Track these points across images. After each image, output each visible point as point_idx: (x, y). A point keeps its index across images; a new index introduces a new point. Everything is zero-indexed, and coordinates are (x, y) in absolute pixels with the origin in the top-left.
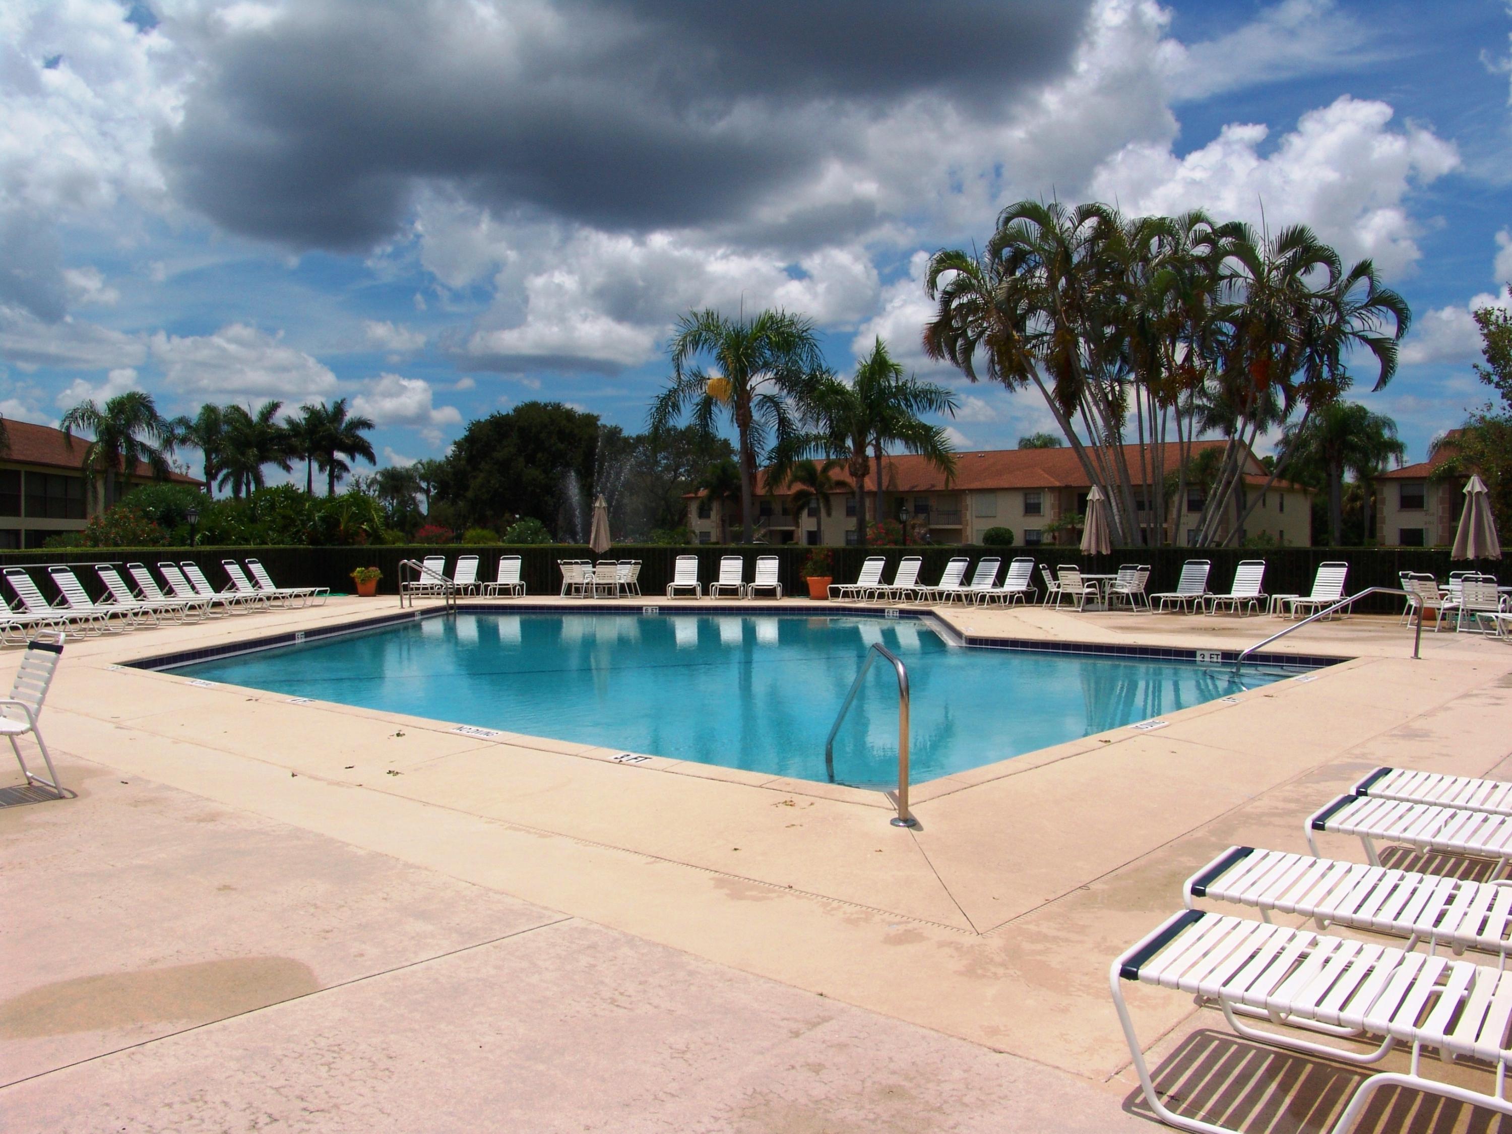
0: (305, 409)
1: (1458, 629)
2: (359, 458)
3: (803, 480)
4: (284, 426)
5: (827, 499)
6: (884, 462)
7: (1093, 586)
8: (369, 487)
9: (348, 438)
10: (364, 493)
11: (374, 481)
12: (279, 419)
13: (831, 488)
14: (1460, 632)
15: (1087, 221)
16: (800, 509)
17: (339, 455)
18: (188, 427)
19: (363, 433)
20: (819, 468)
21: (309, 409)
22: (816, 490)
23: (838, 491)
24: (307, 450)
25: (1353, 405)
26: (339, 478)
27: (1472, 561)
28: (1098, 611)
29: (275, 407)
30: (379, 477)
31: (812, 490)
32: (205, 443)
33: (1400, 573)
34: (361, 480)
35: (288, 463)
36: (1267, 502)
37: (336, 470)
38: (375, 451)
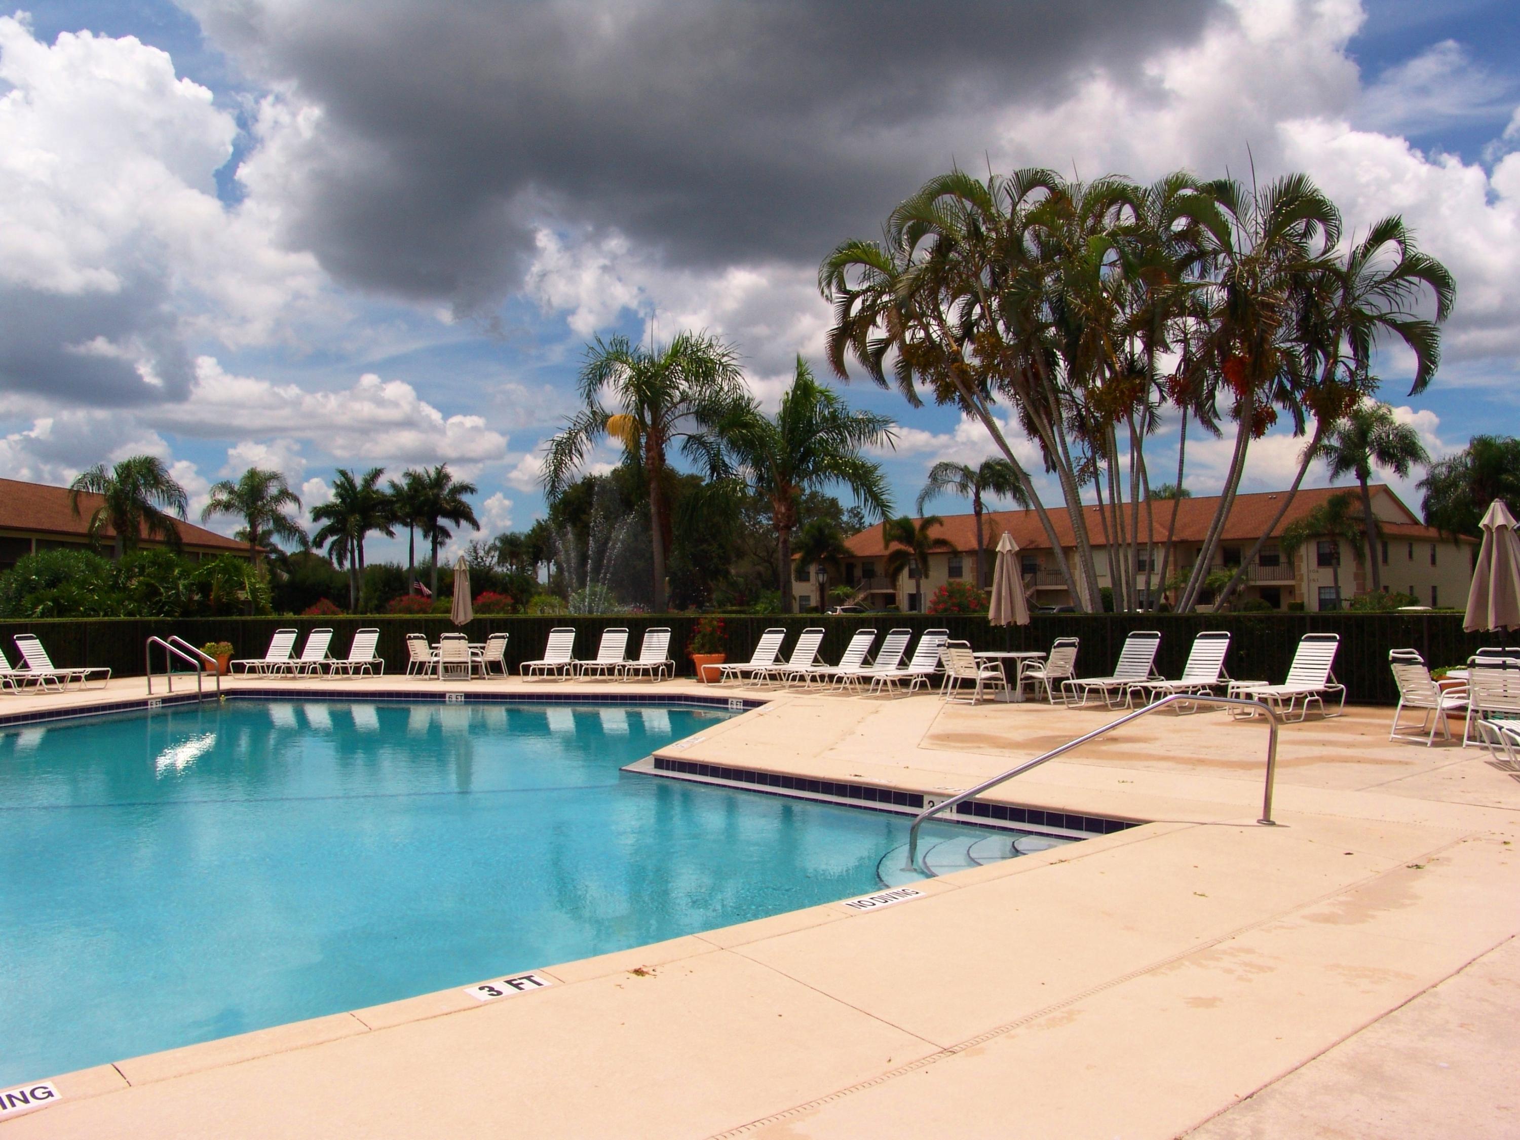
0: (407, 475)
1: (1465, 742)
2: (463, 523)
3: (900, 539)
4: (389, 491)
5: (924, 559)
6: (984, 518)
7: (994, 669)
8: (488, 553)
9: (448, 503)
10: (482, 559)
11: (493, 548)
12: (382, 485)
13: (930, 548)
14: (1468, 746)
15: (1029, 193)
16: (899, 570)
17: (442, 521)
18: (232, 491)
19: (466, 498)
20: (917, 525)
21: (410, 475)
22: (915, 550)
23: (939, 550)
24: (408, 515)
25: (1509, 440)
26: (442, 544)
27: (1496, 634)
28: (1006, 702)
29: (377, 473)
30: (498, 543)
31: (911, 550)
32: (248, 508)
33: (1392, 653)
34: (478, 546)
35: (391, 529)
36: (1415, 555)
37: (438, 536)
38: (476, 515)
